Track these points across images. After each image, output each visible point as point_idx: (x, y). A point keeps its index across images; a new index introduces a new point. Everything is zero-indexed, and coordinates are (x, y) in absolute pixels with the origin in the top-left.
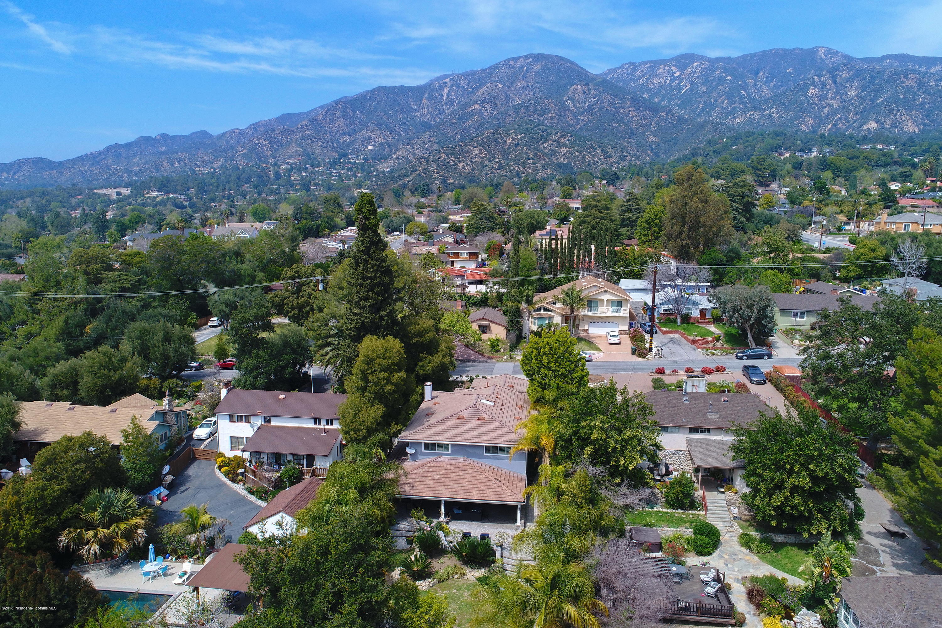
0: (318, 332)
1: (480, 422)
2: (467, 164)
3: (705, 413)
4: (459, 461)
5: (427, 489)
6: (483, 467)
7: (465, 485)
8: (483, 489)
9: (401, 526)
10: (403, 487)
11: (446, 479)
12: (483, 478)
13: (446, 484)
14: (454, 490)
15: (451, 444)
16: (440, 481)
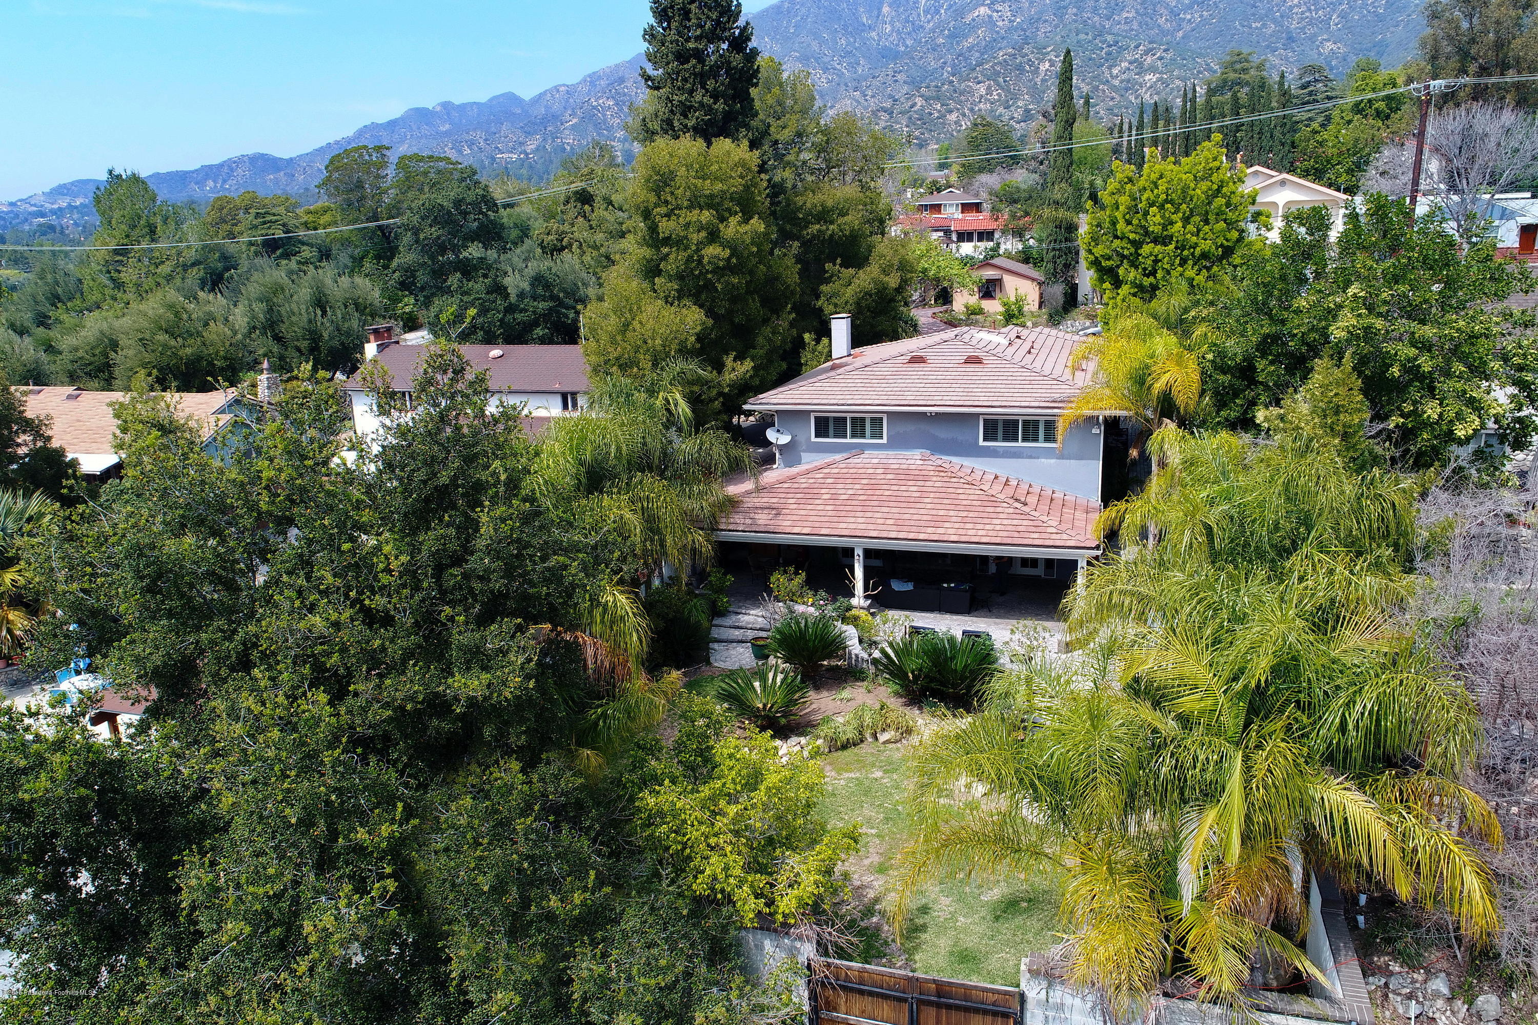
1: (971, 367)
4: (909, 462)
5: (816, 519)
6: (978, 475)
7: (922, 512)
8: (975, 520)
9: (746, 618)
10: (752, 515)
11: (871, 498)
12: (976, 497)
13: (870, 509)
14: (891, 522)
15: (888, 413)
16: (854, 503)
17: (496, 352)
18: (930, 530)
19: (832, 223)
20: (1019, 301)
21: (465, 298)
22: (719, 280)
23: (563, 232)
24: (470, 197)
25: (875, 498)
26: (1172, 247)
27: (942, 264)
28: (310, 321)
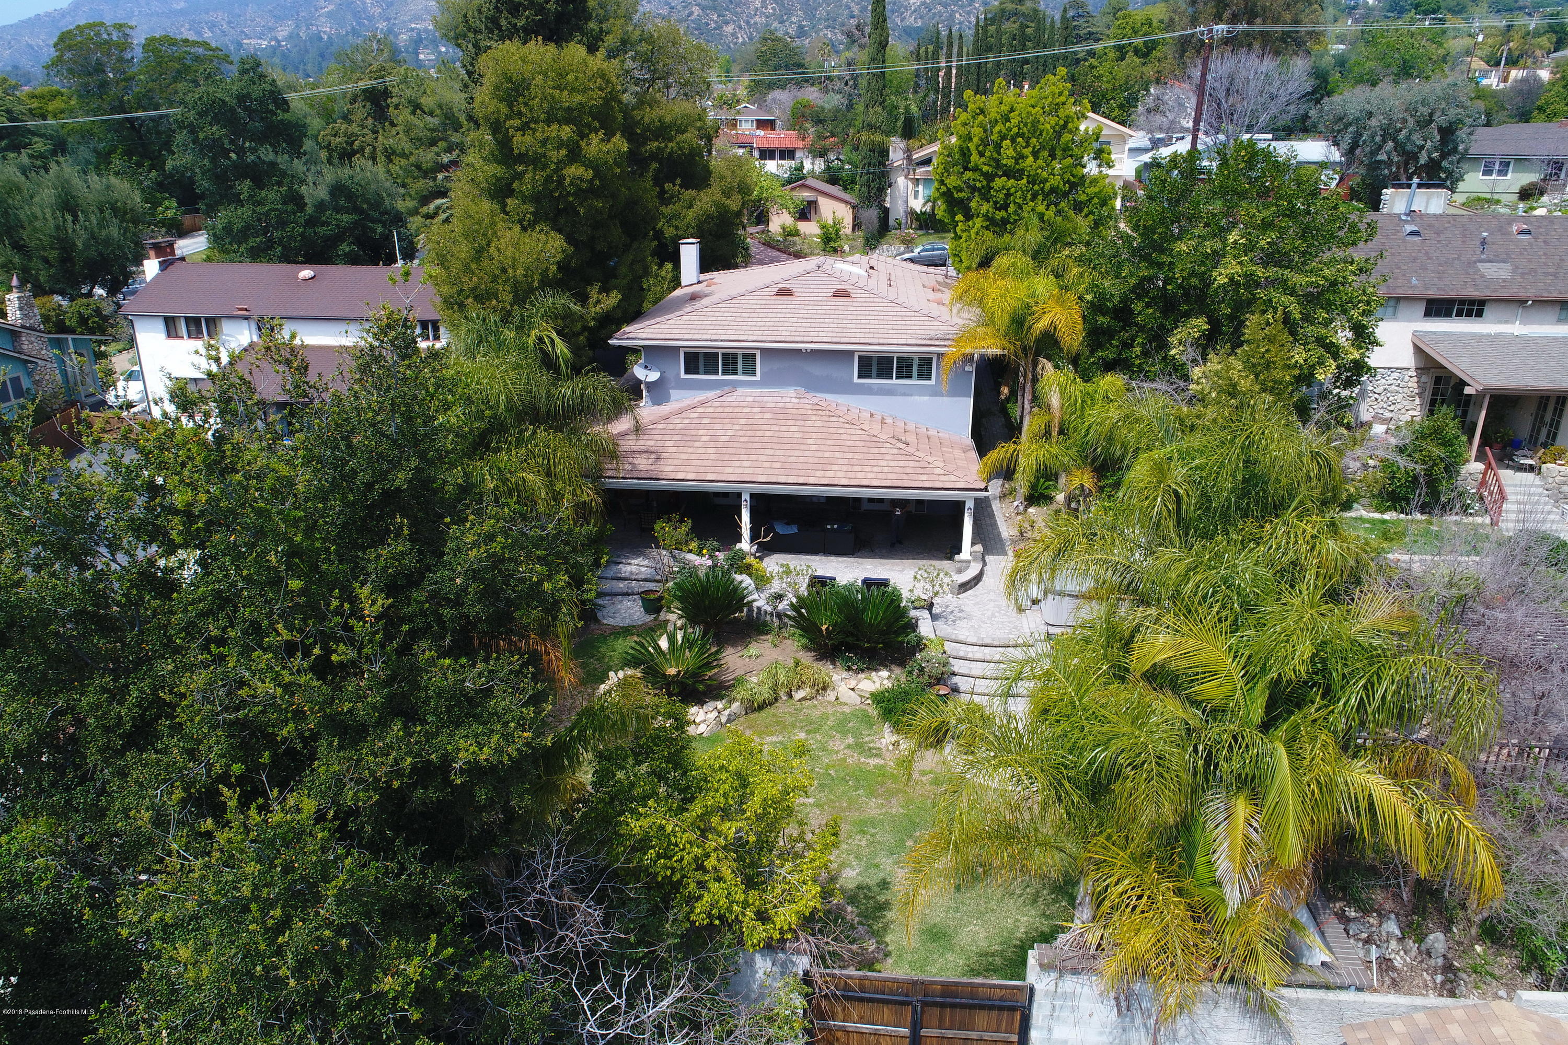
0: (412, 159)
1: (840, 301)
2: (740, 27)
3: (1472, 264)
4: (784, 400)
5: (699, 463)
6: (854, 413)
7: (807, 454)
8: (862, 462)
9: (628, 568)
10: (630, 460)
11: (752, 439)
12: (858, 438)
13: (753, 451)
14: (778, 465)
15: (764, 351)
16: (736, 445)
17: (306, 273)
18: (818, 473)
19: (671, 140)
20: (837, 224)
21: (258, 209)
22: (581, 204)
23: (352, 134)
24: (256, 91)
25: (757, 439)
26: (1024, 181)
27: (764, 184)
28: (58, 228)
